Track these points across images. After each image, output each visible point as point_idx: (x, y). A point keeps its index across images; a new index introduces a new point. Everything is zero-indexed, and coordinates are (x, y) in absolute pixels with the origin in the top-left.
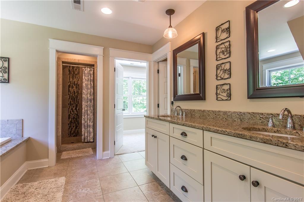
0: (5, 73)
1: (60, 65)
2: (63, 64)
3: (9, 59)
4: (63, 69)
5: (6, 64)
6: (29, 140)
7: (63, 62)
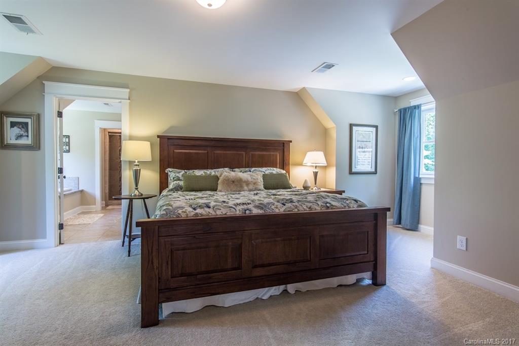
0: (67, 145)
1: (106, 135)
2: (110, 134)
3: (69, 136)
4: (110, 138)
5: (67, 140)
6: (82, 191)
7: (109, 132)
